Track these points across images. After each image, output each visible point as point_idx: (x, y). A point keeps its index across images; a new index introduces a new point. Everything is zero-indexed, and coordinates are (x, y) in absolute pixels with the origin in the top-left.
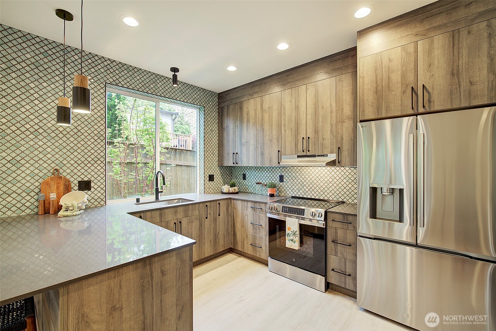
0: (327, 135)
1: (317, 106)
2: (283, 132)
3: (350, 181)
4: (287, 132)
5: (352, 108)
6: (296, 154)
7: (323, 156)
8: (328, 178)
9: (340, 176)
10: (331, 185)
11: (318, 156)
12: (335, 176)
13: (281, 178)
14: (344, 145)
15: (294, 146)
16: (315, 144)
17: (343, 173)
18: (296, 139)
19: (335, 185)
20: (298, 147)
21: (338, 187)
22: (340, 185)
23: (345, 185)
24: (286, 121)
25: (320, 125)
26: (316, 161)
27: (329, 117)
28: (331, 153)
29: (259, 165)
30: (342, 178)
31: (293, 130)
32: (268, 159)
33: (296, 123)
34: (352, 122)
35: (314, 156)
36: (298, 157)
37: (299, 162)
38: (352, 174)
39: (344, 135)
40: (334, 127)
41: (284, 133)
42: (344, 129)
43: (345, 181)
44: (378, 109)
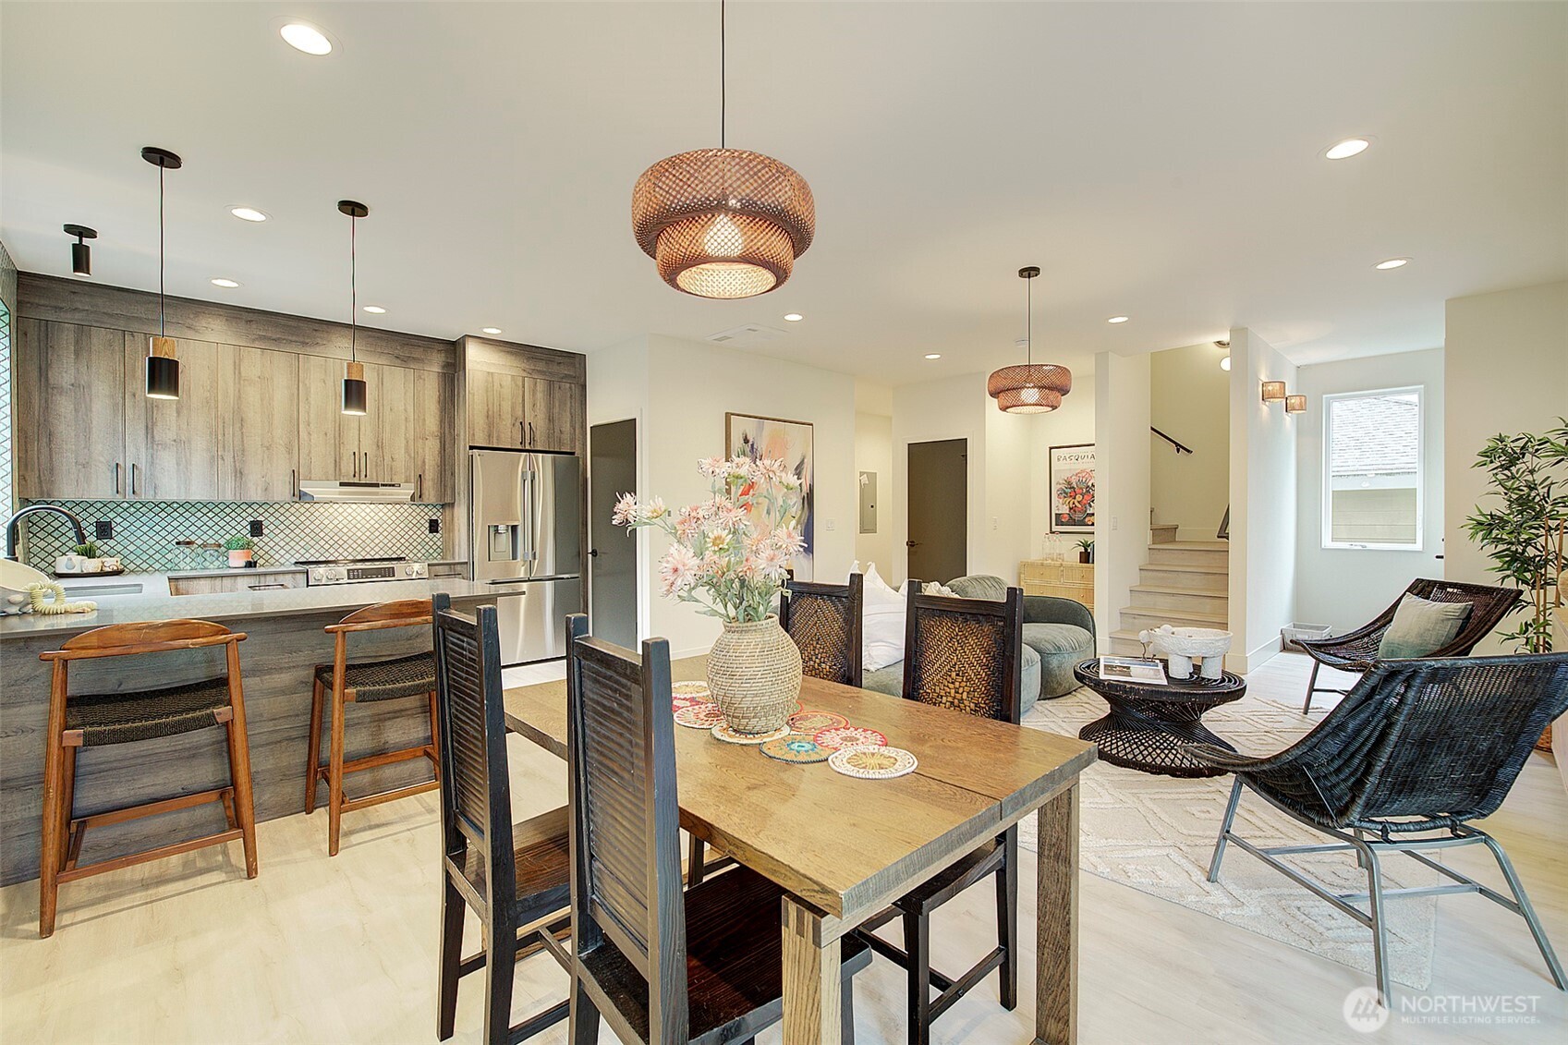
0: (400, 455)
1: (381, 404)
2: (303, 434)
3: (411, 525)
4: (314, 436)
5: (438, 423)
6: (337, 478)
7: (393, 485)
8: (372, 522)
9: (394, 518)
10: (377, 534)
11: (383, 485)
12: (385, 518)
13: (256, 528)
14: (427, 472)
15: (333, 465)
16: (376, 465)
17: (398, 514)
18: (338, 453)
19: (385, 533)
20: (342, 467)
21: (390, 537)
22: (394, 533)
23: (402, 533)
24: (312, 416)
25: (386, 436)
26: (377, 494)
27: (404, 427)
28: (406, 482)
29: (229, 497)
30: (398, 522)
31: (331, 434)
32: (257, 485)
33: (337, 425)
34: (438, 441)
35: (376, 485)
36: (342, 484)
37: (340, 493)
38: (414, 514)
39: (427, 457)
40: (411, 443)
41: (306, 438)
42: (427, 449)
43: (402, 525)
44: (489, 436)
